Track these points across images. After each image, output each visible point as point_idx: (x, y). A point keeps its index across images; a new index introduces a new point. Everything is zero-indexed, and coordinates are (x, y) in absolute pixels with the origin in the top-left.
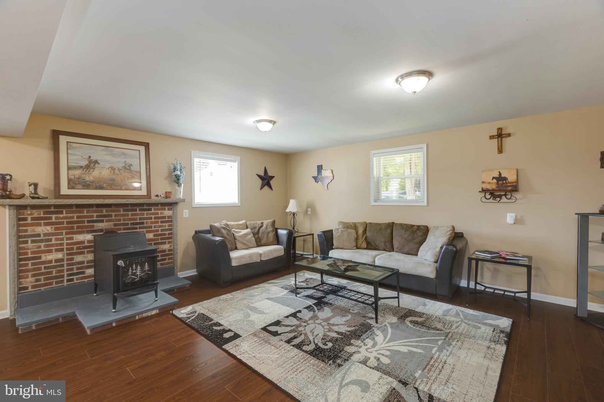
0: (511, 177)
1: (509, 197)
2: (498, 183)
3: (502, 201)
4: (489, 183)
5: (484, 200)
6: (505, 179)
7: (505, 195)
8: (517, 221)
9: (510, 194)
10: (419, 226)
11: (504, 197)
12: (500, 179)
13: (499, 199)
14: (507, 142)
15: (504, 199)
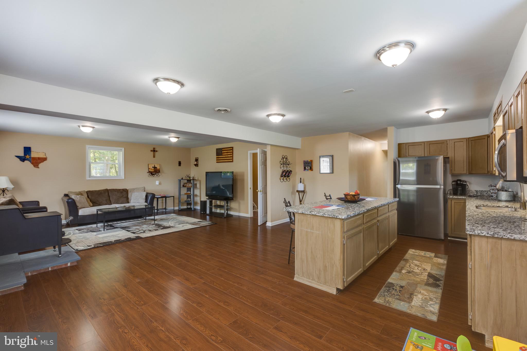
0: (158, 167)
1: (157, 174)
2: (154, 169)
3: (154, 176)
4: (151, 169)
5: (149, 176)
6: (156, 168)
7: (156, 174)
8: (160, 184)
9: (157, 173)
10: (123, 189)
11: (155, 175)
12: (155, 168)
13: (153, 175)
14: (156, 153)
15: (155, 176)
